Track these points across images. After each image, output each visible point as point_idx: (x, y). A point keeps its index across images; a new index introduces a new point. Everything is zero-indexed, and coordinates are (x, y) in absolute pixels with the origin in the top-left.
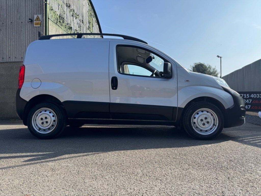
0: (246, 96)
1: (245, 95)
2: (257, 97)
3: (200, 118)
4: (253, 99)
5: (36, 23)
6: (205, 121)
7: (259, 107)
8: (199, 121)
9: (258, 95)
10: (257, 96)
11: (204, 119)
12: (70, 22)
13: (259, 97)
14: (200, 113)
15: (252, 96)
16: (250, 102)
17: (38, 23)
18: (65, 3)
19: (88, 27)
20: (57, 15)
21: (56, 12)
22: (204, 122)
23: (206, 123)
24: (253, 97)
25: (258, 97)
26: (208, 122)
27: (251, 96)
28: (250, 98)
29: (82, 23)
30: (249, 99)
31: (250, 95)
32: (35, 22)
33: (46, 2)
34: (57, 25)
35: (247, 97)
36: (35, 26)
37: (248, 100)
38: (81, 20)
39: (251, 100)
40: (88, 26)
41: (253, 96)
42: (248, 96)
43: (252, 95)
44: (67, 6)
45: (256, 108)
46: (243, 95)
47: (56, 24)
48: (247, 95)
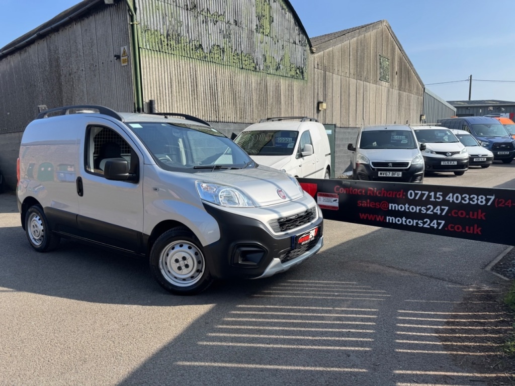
0: (435, 197)
1: (432, 194)
2: (463, 202)
3: (175, 257)
4: (452, 205)
5: (123, 60)
6: (182, 263)
7: (467, 227)
8: (173, 261)
9: (466, 197)
10: (463, 199)
11: (180, 259)
12: (199, 36)
13: (469, 202)
14: (177, 248)
15: (449, 198)
16: (443, 214)
17: (125, 60)
18: (182, 5)
19: (255, 27)
20: (161, 36)
21: (157, 31)
22: (181, 265)
23: (183, 268)
24: (453, 201)
25: (465, 201)
26: (187, 266)
27: (447, 199)
28: (445, 203)
29: (236, 25)
30: (440, 204)
31: (444, 196)
32: (122, 58)
33: (131, 23)
34: (163, 52)
35: (437, 200)
36: (123, 65)
37: (438, 207)
38: (232, 21)
39: (447, 208)
40: (257, 25)
41: (453, 198)
42: (439, 198)
43: (451, 195)
44: (187, 9)
45: (458, 228)
46: (428, 195)
47: (160, 51)
48: (438, 193)
